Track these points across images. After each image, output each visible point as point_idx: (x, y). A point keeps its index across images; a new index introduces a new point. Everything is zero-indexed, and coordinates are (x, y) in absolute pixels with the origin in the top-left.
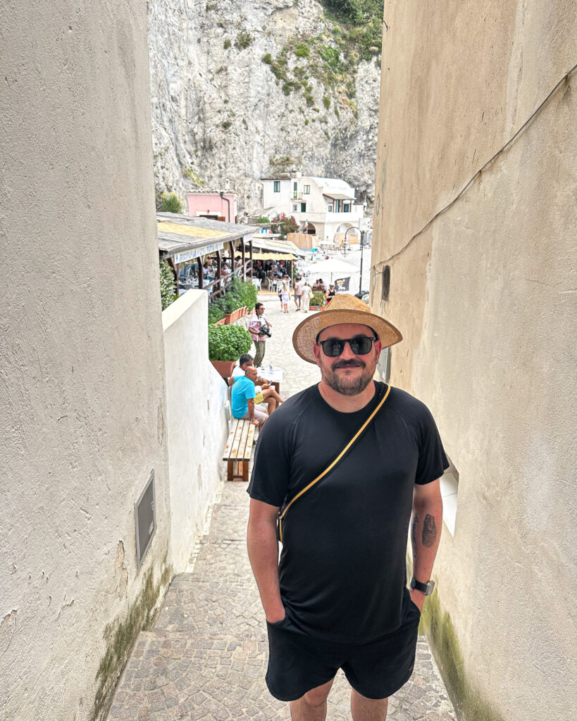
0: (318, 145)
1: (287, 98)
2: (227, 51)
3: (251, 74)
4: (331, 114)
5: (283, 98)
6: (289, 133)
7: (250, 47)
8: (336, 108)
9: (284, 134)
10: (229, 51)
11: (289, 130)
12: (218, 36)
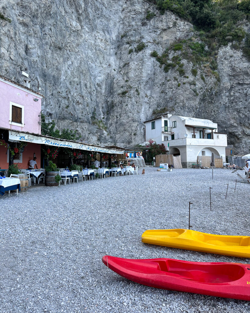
0: (188, 99)
1: (167, 74)
2: (130, 55)
3: (144, 64)
4: (198, 79)
5: (164, 75)
6: (167, 93)
7: (144, 50)
8: (202, 75)
9: (163, 95)
10: (131, 54)
11: (167, 92)
12: (126, 49)
